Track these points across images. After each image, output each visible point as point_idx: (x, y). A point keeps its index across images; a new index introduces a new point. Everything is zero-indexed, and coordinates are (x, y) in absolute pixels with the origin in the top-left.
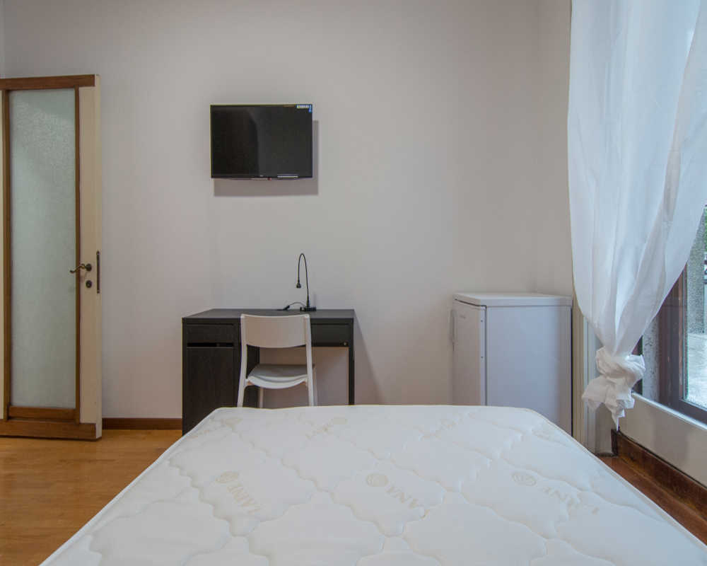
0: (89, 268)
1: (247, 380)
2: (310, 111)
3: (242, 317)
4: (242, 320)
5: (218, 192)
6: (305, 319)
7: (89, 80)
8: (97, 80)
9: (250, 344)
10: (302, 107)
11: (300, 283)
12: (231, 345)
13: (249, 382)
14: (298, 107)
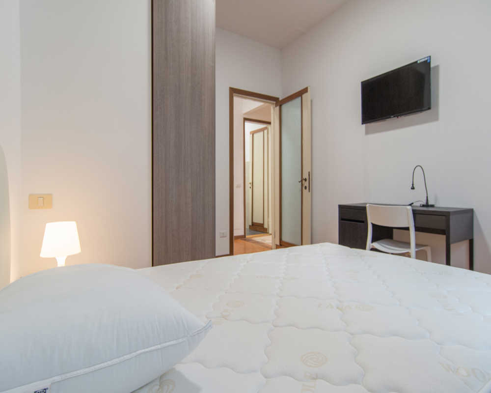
0: (306, 180)
1: (372, 244)
2: (429, 61)
3: (367, 206)
4: (367, 208)
5: (367, 132)
6: (407, 209)
7: (305, 90)
8: (309, 90)
9: (374, 223)
11: (414, 186)
12: (363, 222)
13: (373, 246)
14: (419, 62)
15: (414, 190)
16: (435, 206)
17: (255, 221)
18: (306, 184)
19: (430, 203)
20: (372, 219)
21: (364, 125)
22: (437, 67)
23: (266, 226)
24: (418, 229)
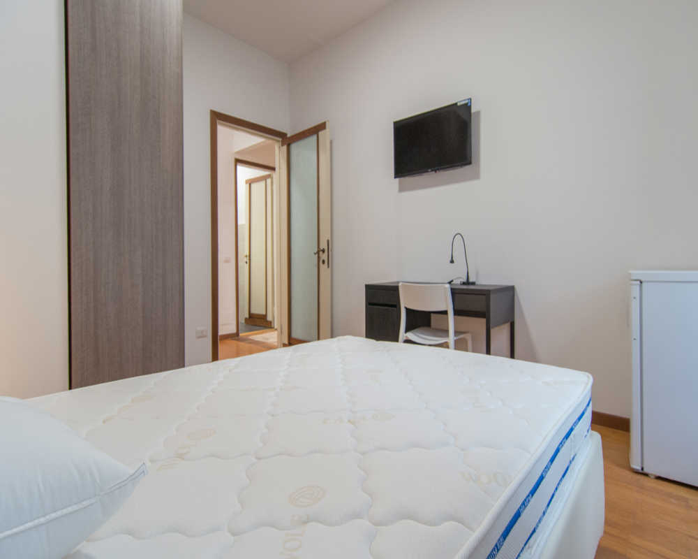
0: (323, 251)
1: (405, 335)
2: (469, 104)
3: (400, 284)
4: (400, 289)
5: (401, 189)
6: (445, 288)
7: (322, 126)
8: (328, 125)
9: (408, 307)
10: (464, 102)
11: (454, 259)
12: (394, 306)
13: (406, 337)
14: (459, 104)
15: (452, 264)
16: (477, 283)
17: (253, 311)
18: (324, 256)
19: (471, 280)
20: (406, 302)
21: (397, 179)
22: (478, 113)
23: (269, 318)
24: (457, 312)
